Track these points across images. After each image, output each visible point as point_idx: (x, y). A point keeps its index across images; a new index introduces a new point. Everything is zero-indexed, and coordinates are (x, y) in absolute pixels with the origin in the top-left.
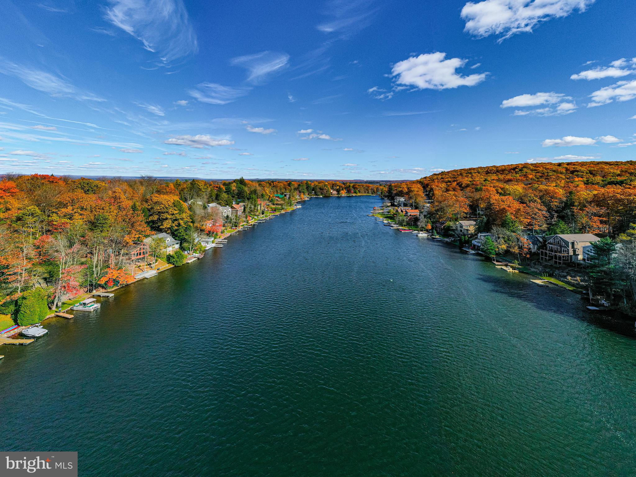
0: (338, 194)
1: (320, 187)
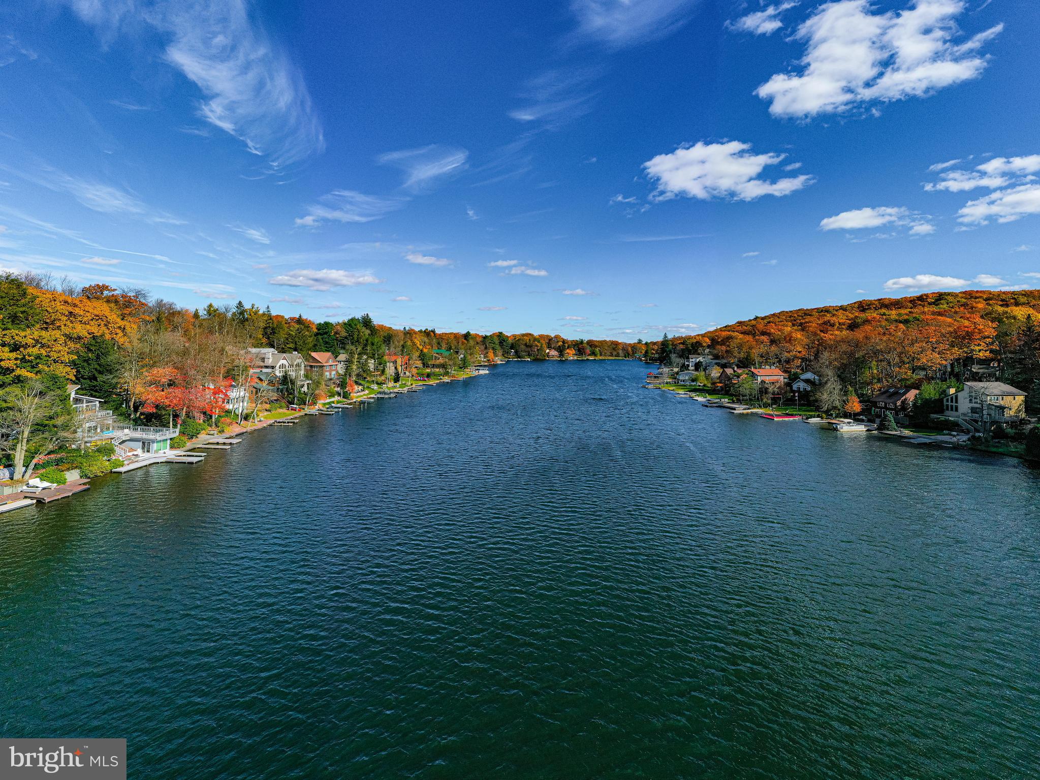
0: (562, 355)
1: (524, 343)
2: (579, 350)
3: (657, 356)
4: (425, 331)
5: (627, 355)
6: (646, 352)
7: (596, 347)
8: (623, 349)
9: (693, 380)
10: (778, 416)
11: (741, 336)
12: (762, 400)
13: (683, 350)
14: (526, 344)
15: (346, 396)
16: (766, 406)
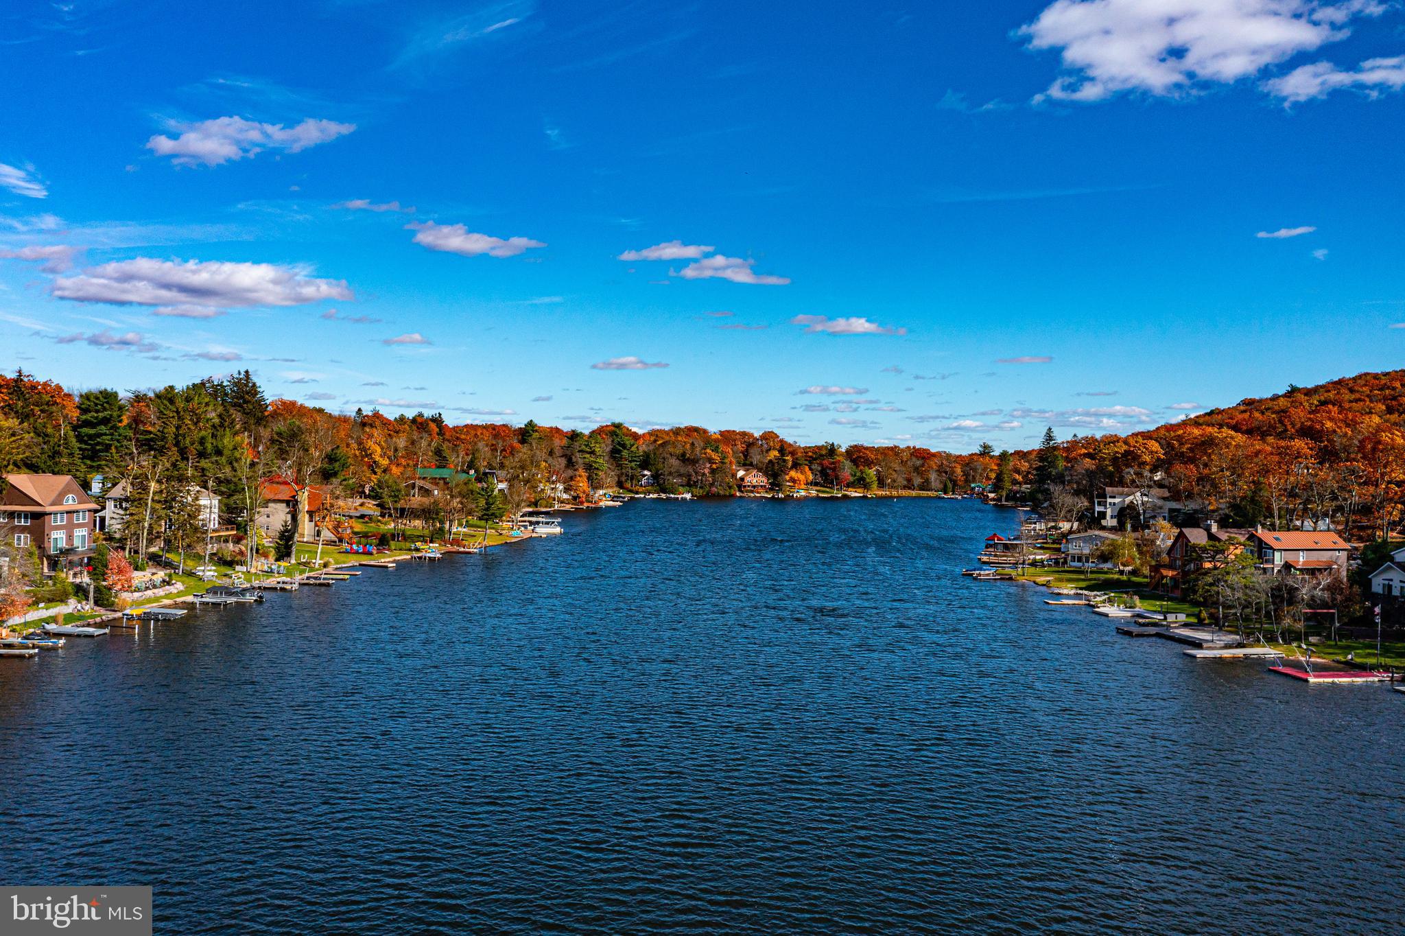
0: (775, 485)
1: (679, 451)
2: (823, 472)
3: (1026, 488)
4: (414, 421)
5: (950, 484)
6: (999, 478)
7: (869, 463)
8: (941, 470)
9: (1104, 558)
10: (1320, 669)
11: (1240, 438)
12: (1278, 619)
13: (1090, 474)
14: (683, 455)
15: (103, 599)
16: (1291, 637)
